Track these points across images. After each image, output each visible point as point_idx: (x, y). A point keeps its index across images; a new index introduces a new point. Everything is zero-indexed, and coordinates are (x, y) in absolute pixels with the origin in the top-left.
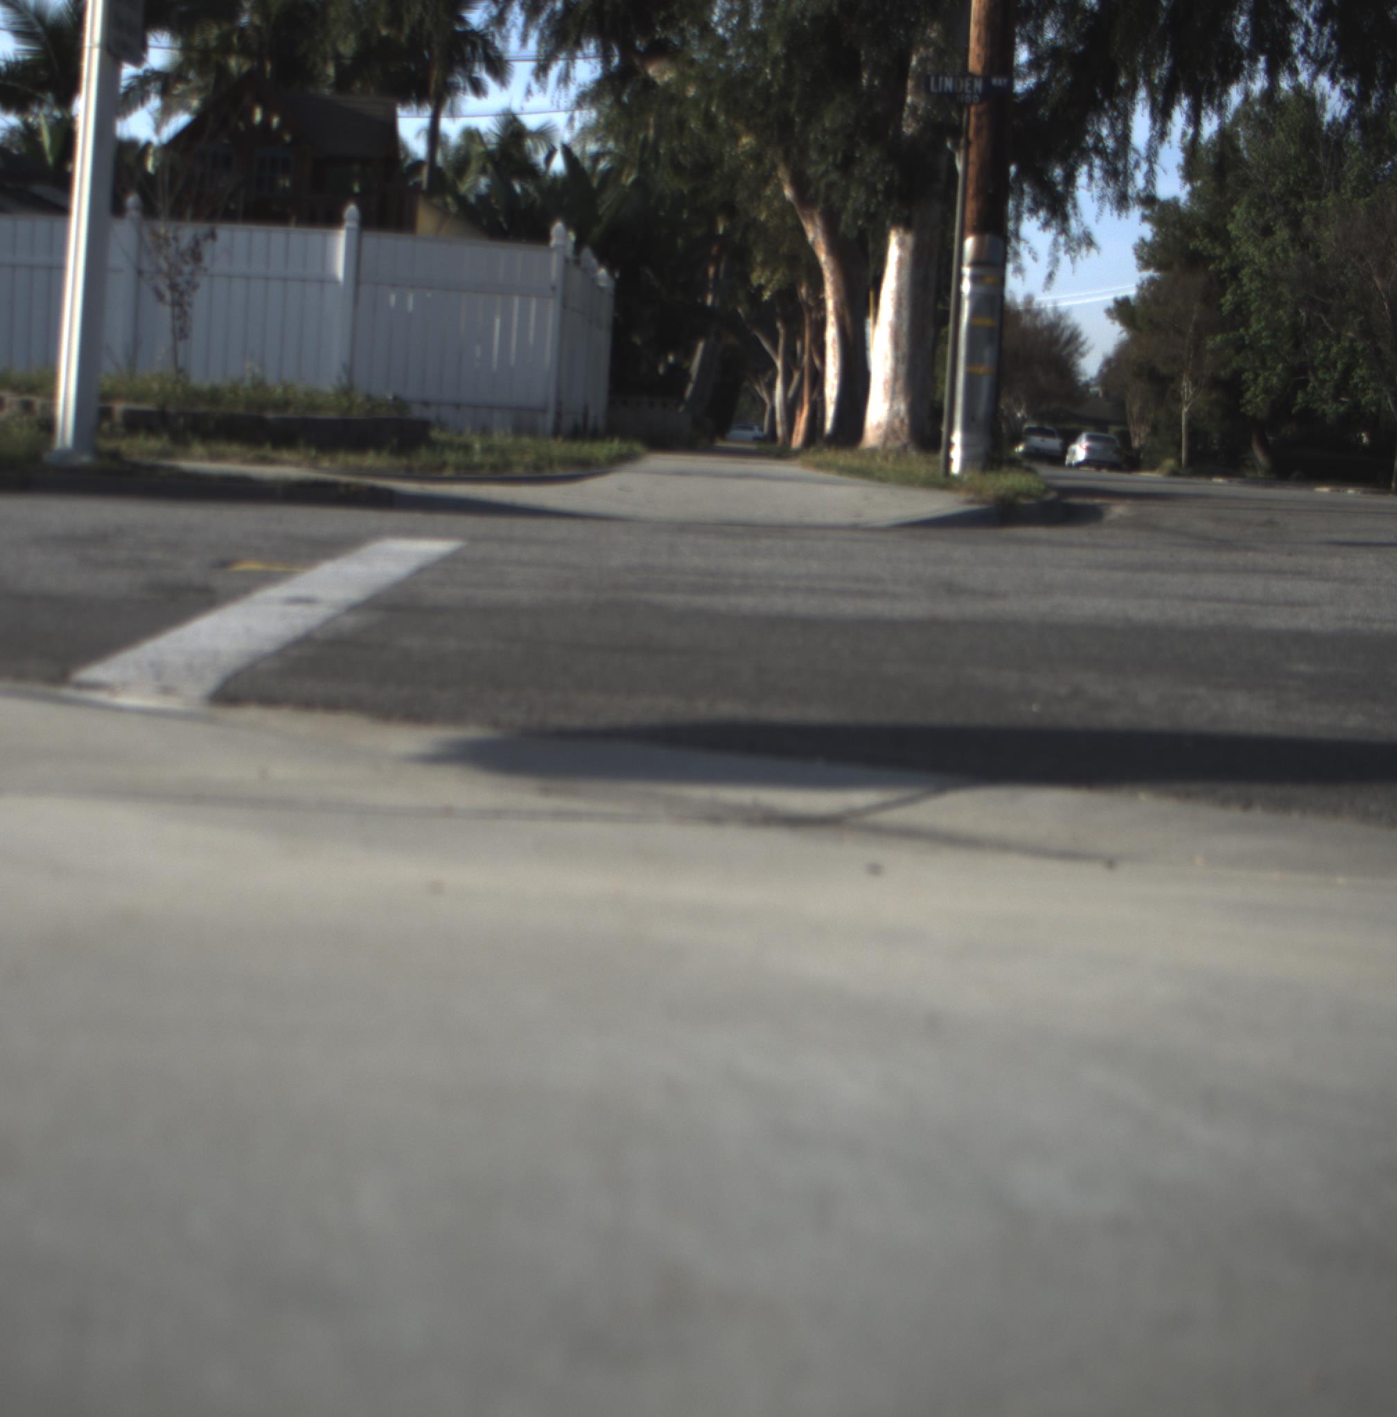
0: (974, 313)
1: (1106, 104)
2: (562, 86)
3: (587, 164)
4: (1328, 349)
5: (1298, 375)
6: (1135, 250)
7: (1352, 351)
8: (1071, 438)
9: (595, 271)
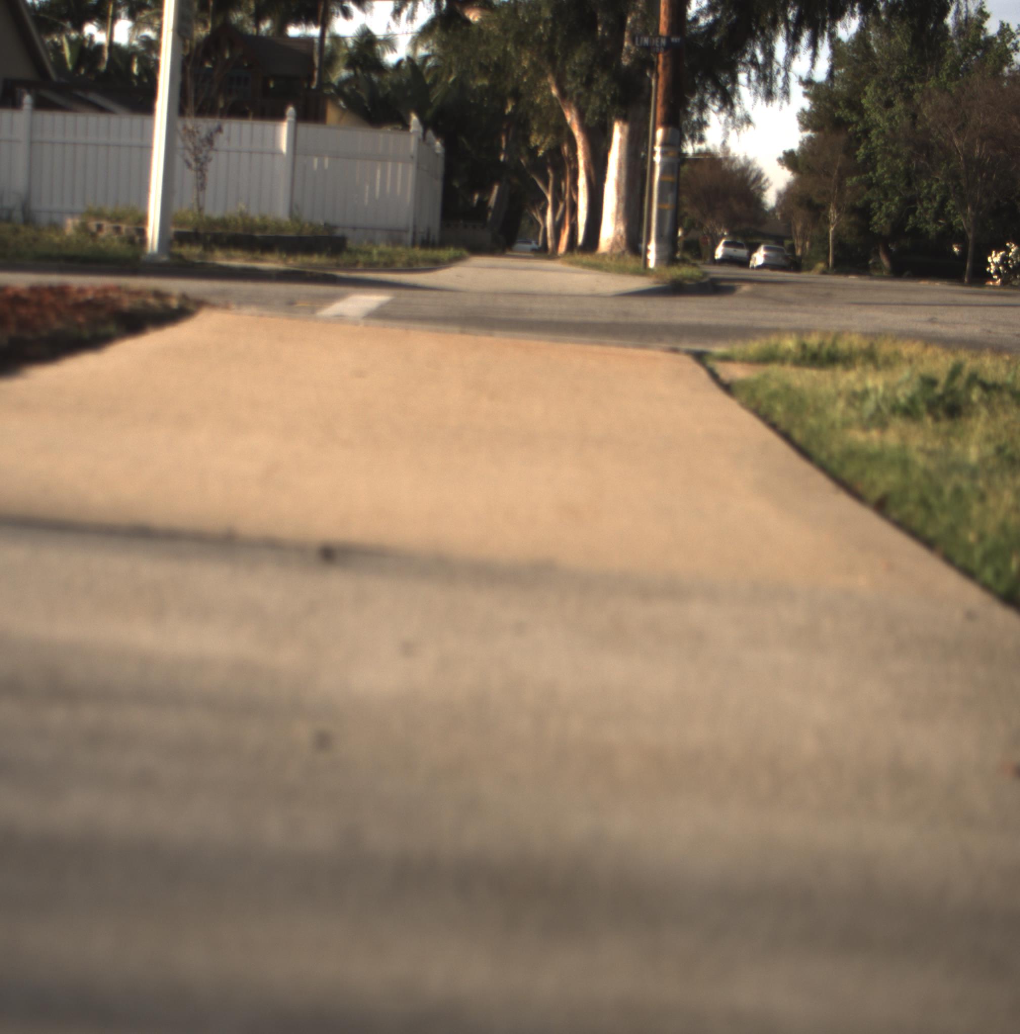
0: (663, 173)
1: (758, 33)
2: (409, 22)
3: (419, 62)
4: (930, 186)
5: (909, 205)
6: (798, 117)
7: (946, 188)
8: (753, 248)
9: (434, 144)
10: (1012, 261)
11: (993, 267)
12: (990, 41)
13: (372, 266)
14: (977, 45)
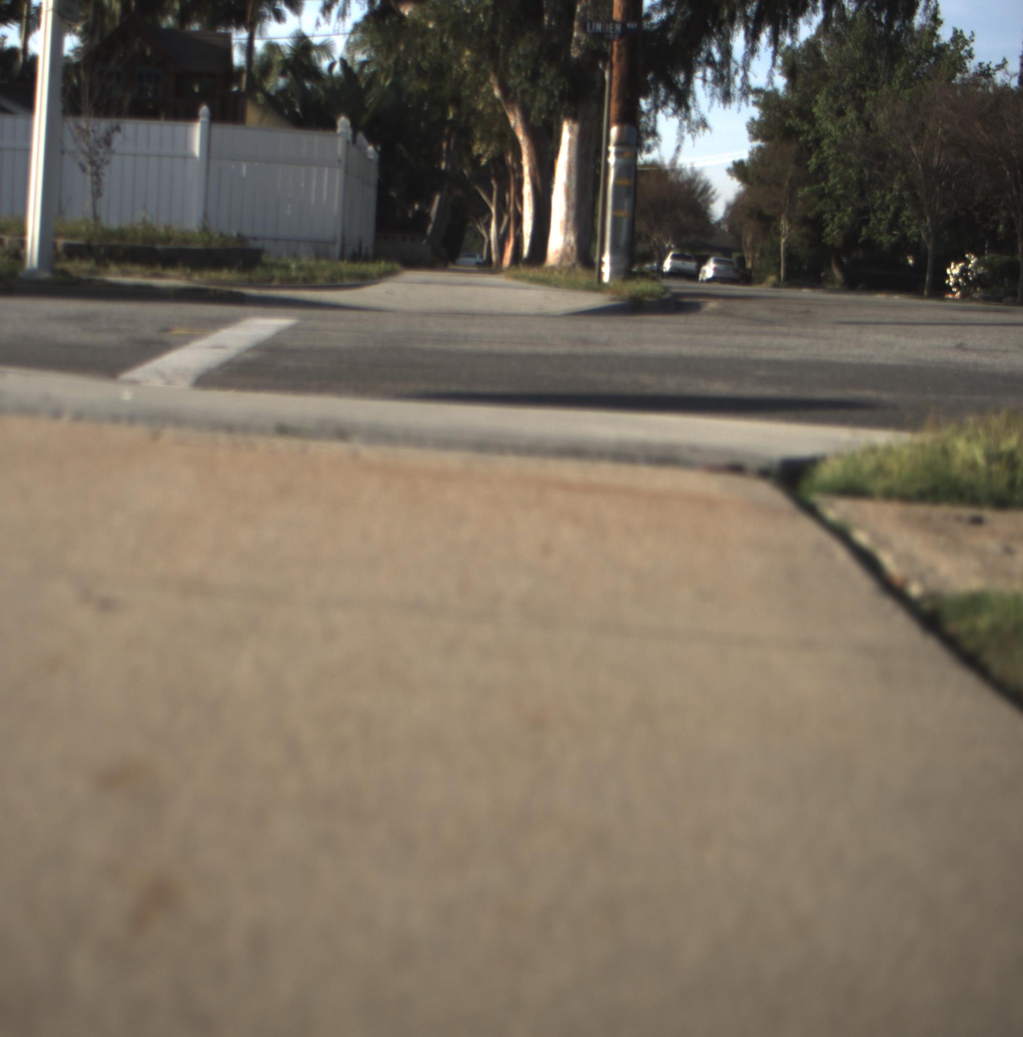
0: (617, 176)
1: (715, 30)
2: (340, 19)
3: (356, 69)
4: (883, 197)
5: (863, 216)
6: (748, 126)
7: (901, 198)
8: (703, 261)
9: (365, 148)
10: (972, 273)
11: (952, 279)
12: (942, 48)
13: (289, 282)
14: (930, 52)
